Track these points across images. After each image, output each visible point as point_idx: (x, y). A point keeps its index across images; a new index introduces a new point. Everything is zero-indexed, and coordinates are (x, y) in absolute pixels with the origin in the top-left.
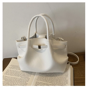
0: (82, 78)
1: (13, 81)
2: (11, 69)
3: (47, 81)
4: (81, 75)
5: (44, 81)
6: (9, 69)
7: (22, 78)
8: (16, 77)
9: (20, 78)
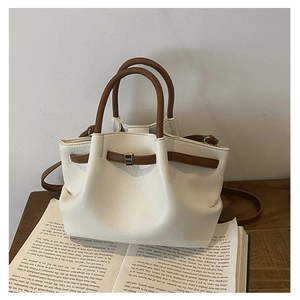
0: (276, 268)
1: (55, 278)
2: (48, 237)
3: (162, 280)
4: (274, 260)
5: (153, 278)
6: (43, 236)
7: (83, 268)
8: (64, 264)
9: (77, 266)
